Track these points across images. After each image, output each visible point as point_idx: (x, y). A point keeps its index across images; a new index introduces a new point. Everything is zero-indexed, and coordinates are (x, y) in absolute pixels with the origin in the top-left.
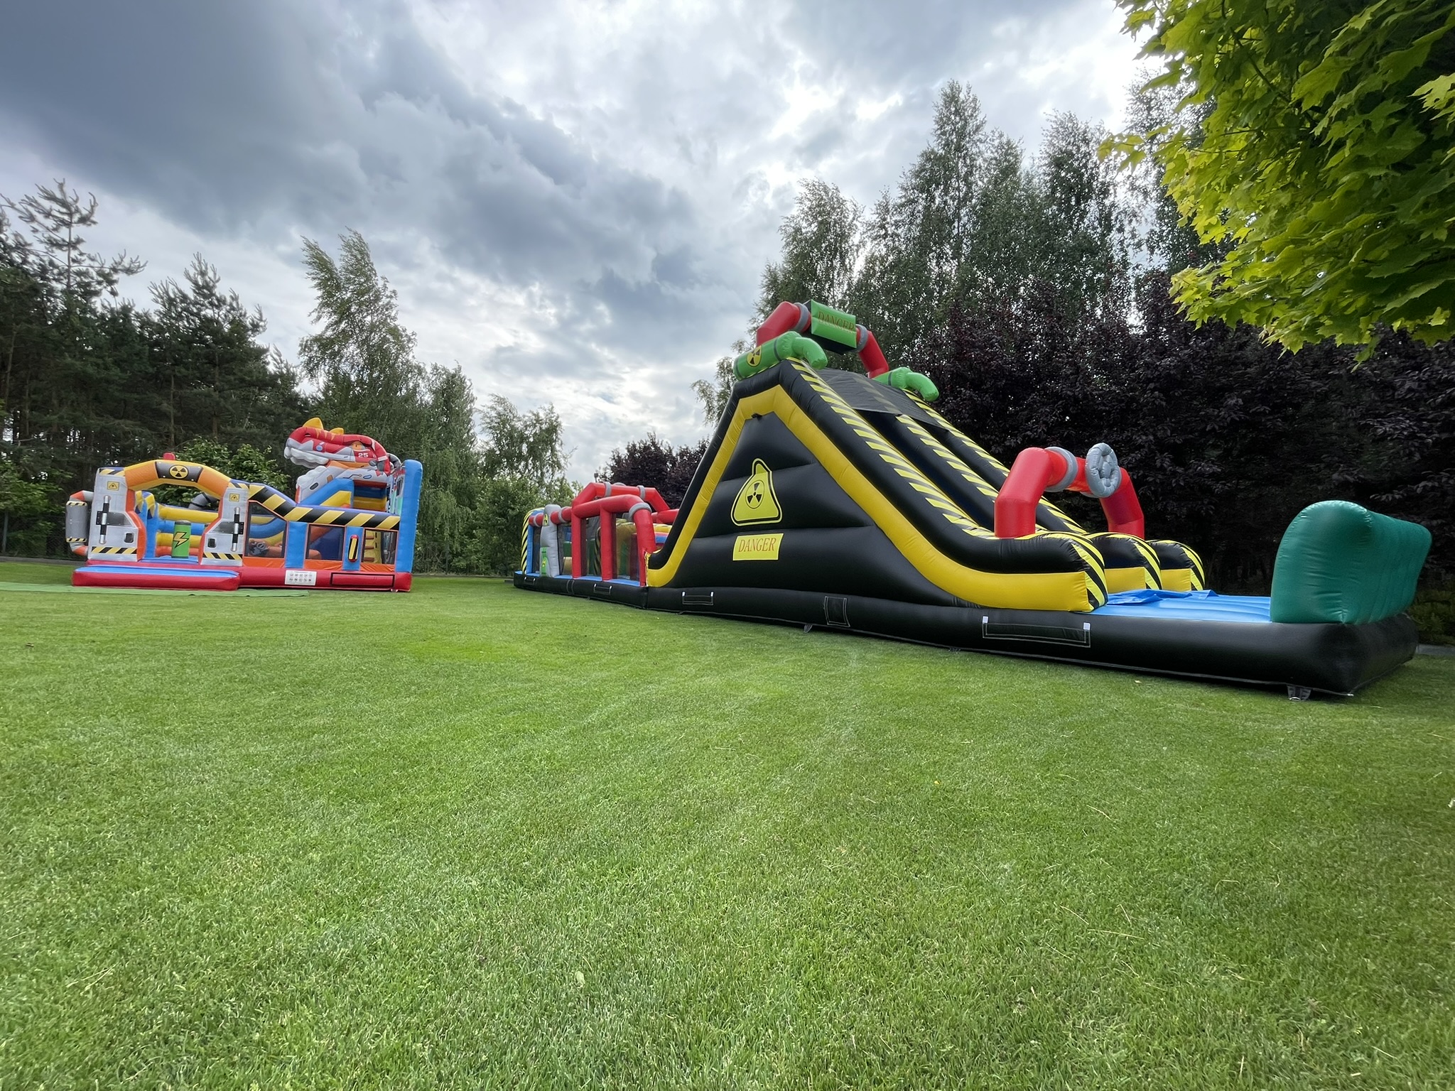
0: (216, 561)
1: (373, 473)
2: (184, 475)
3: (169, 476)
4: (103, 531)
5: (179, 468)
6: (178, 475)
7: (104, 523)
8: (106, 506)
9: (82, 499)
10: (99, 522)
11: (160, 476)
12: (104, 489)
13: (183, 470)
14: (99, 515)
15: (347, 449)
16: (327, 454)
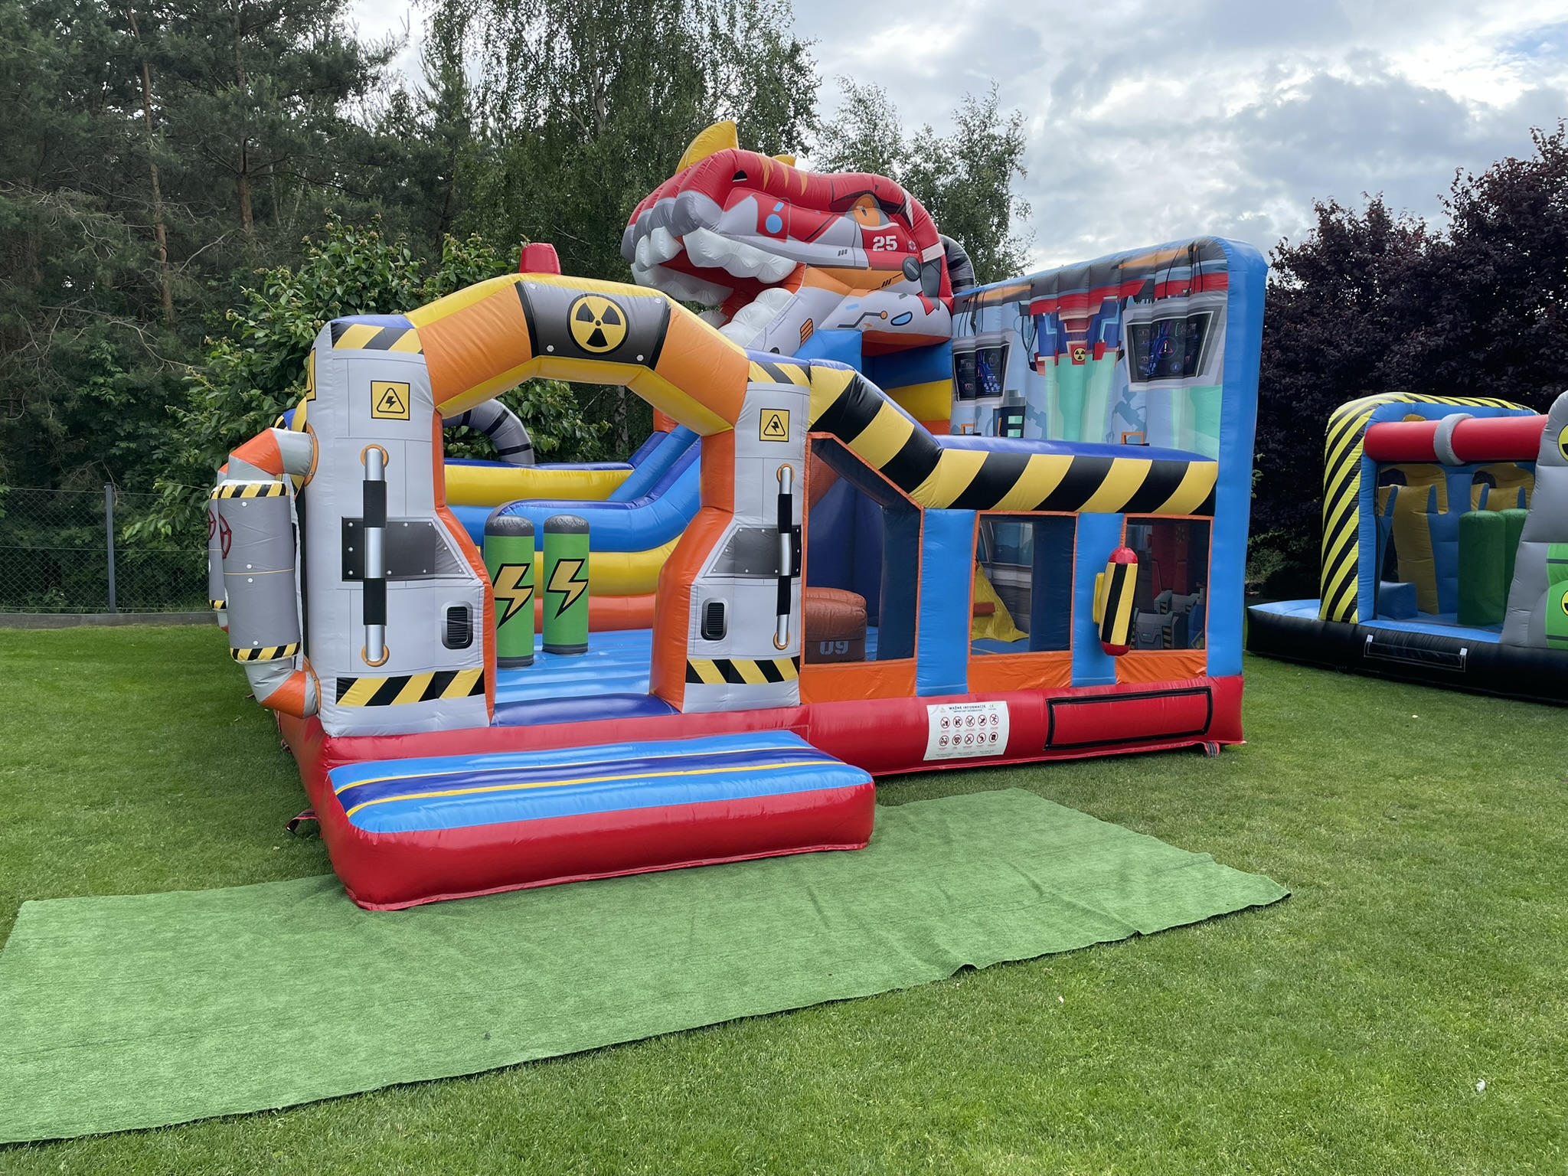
0: (732, 694)
1: (913, 303)
2: (614, 335)
3: (569, 348)
4: (375, 611)
5: (598, 310)
6: (598, 338)
7: (373, 571)
8: (375, 493)
9: (275, 465)
10: (353, 566)
11: (537, 349)
12: (361, 412)
13: (610, 317)
14: (353, 534)
15: (843, 224)
16: (793, 244)
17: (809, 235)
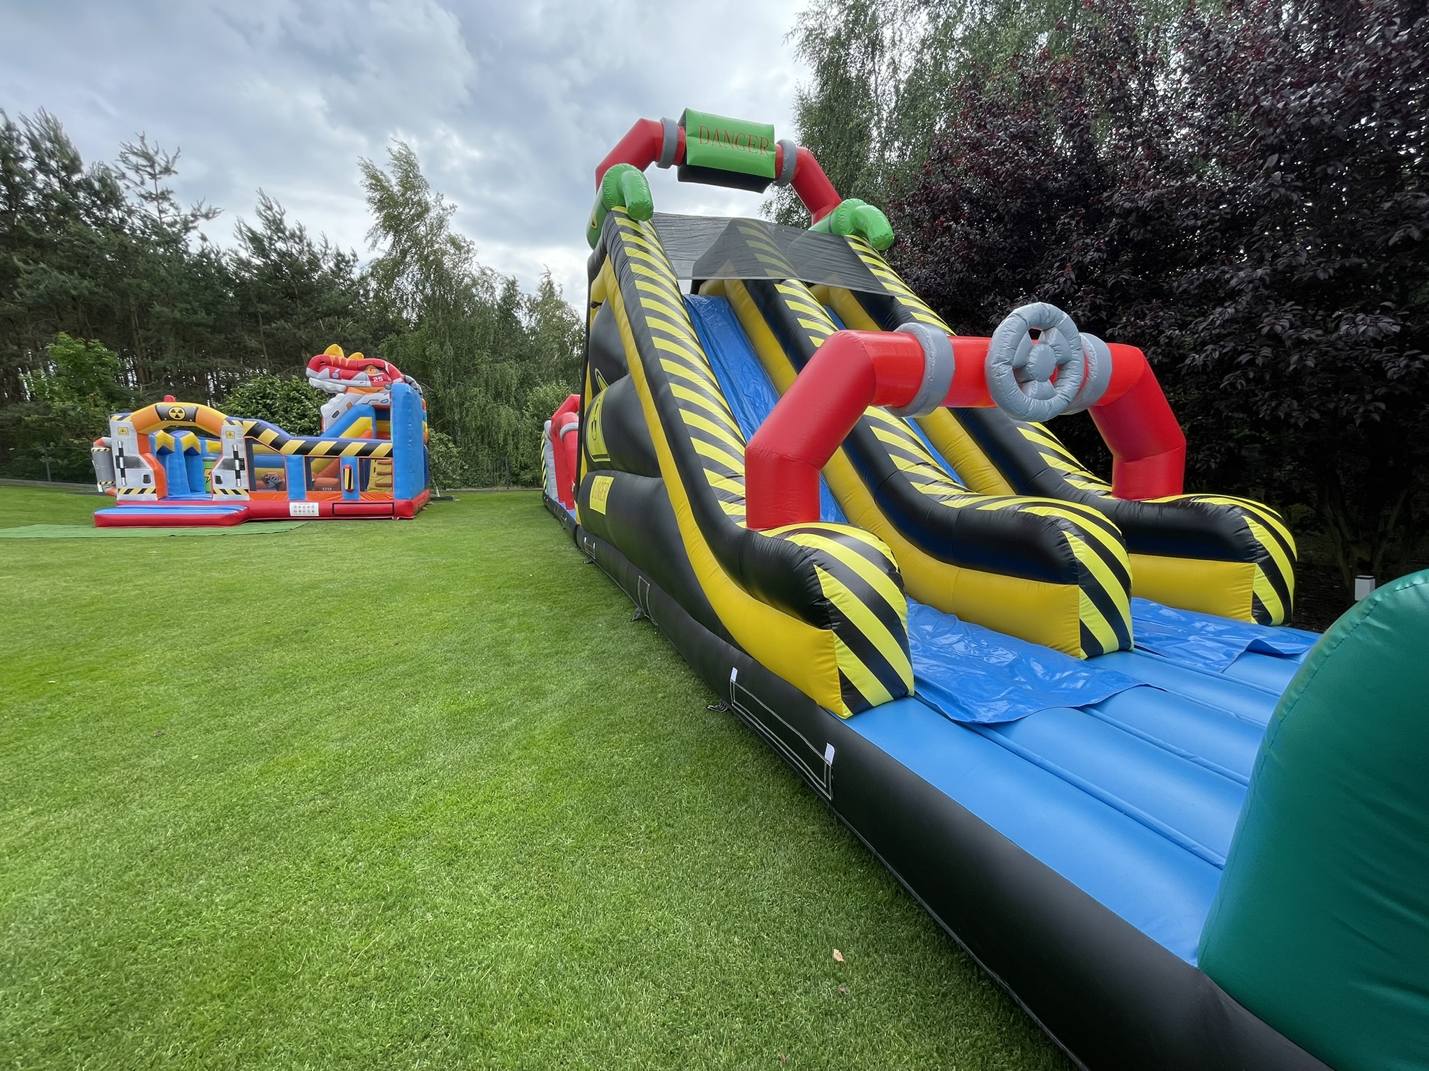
0: (225, 497)
1: (388, 397)
2: (182, 416)
3: (170, 419)
4: (124, 474)
5: (177, 410)
6: (177, 416)
7: (122, 467)
8: (122, 450)
10: (118, 465)
11: (162, 418)
12: (117, 434)
13: (180, 412)
14: (118, 459)
15: (361, 374)
16: (343, 381)
17: (350, 378)
